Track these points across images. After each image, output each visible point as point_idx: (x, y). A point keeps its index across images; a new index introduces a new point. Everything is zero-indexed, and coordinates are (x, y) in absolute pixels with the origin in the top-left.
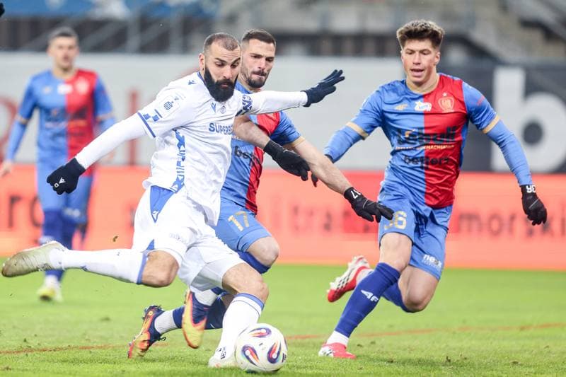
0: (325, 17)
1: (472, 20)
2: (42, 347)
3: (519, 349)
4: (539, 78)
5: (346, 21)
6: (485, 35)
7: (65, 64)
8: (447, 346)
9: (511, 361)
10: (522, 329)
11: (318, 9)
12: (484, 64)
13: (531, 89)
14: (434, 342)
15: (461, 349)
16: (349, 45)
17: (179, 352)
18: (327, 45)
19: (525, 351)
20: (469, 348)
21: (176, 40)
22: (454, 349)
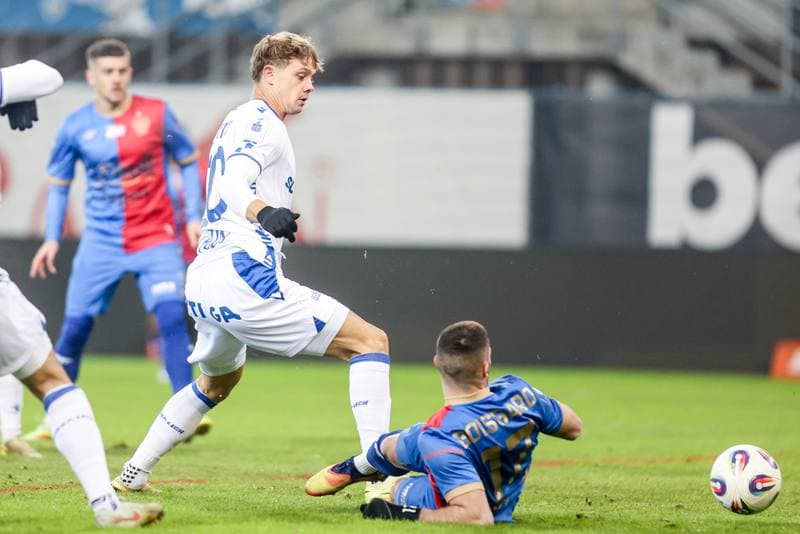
0: (422, 35)
1: (623, 39)
2: (35, 484)
3: (684, 488)
4: (713, 118)
5: (449, 38)
6: (638, 59)
7: (114, 98)
8: (587, 484)
9: (674, 505)
10: (689, 460)
11: (413, 22)
12: (638, 99)
13: (702, 133)
14: (568, 479)
15: (605, 488)
16: (453, 73)
17: (220, 492)
18: (424, 72)
19: (693, 490)
20: (616, 486)
21: (218, 64)
22: (597, 488)
